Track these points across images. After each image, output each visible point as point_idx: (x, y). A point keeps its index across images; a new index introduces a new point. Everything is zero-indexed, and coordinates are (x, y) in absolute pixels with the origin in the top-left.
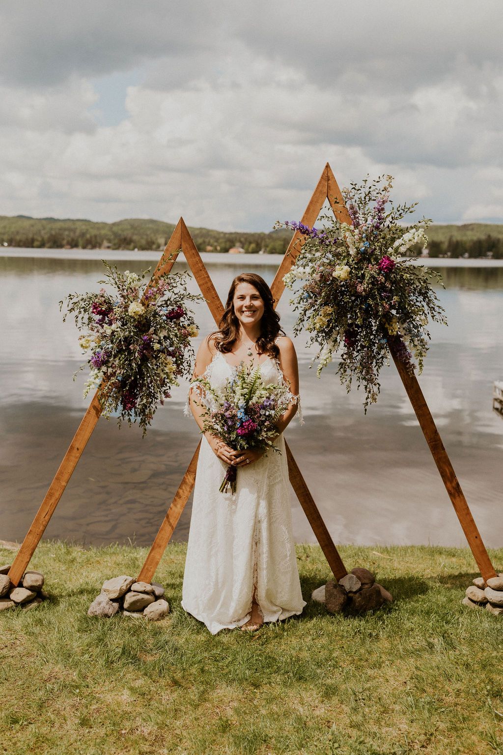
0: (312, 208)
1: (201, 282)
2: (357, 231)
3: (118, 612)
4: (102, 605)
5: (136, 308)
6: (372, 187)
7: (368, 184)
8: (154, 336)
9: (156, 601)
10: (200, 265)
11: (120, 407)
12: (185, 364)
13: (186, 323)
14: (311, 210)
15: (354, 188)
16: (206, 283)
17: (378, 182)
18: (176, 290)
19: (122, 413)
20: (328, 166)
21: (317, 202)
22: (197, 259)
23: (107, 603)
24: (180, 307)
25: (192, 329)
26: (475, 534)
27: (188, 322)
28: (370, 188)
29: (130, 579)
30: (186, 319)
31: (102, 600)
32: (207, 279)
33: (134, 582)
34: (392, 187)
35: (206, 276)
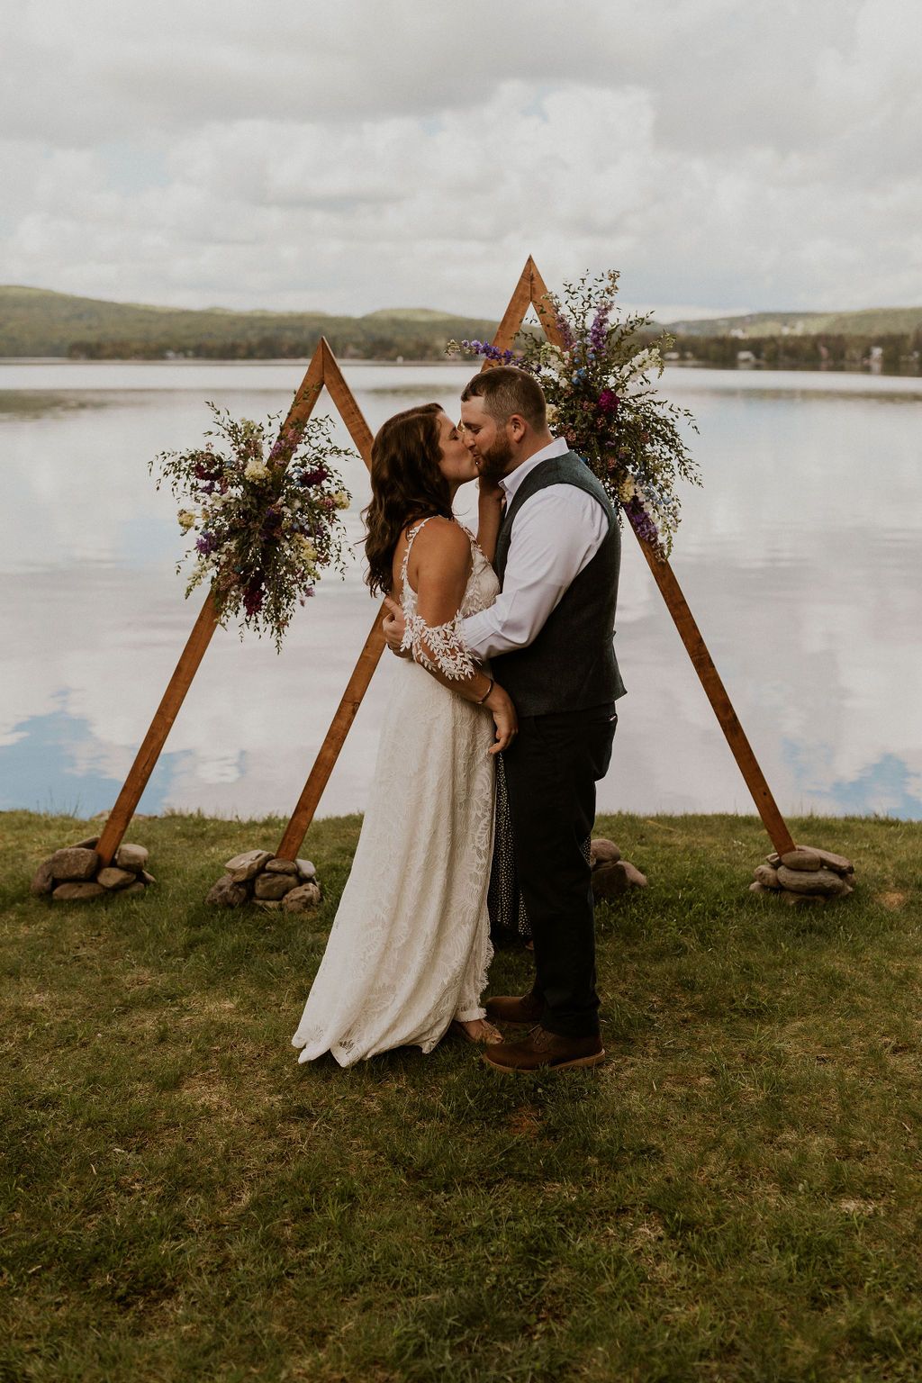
0: (509, 321)
1: (355, 430)
2: (566, 354)
3: (246, 900)
4: (224, 890)
5: (255, 468)
6: (593, 288)
7: (588, 284)
8: (285, 509)
9: (300, 885)
10: (351, 405)
11: (243, 610)
12: (332, 548)
13: (333, 490)
14: (508, 323)
15: (568, 291)
16: (361, 431)
17: (601, 281)
18: (314, 442)
19: (246, 620)
20: (530, 260)
21: (516, 311)
22: (347, 397)
23: (232, 888)
24: (321, 467)
25: (341, 497)
26: (762, 789)
27: (336, 488)
28: (590, 290)
29: (265, 853)
30: (333, 483)
31: (226, 883)
32: (362, 426)
33: (269, 858)
34: (617, 288)
35: (360, 421)
